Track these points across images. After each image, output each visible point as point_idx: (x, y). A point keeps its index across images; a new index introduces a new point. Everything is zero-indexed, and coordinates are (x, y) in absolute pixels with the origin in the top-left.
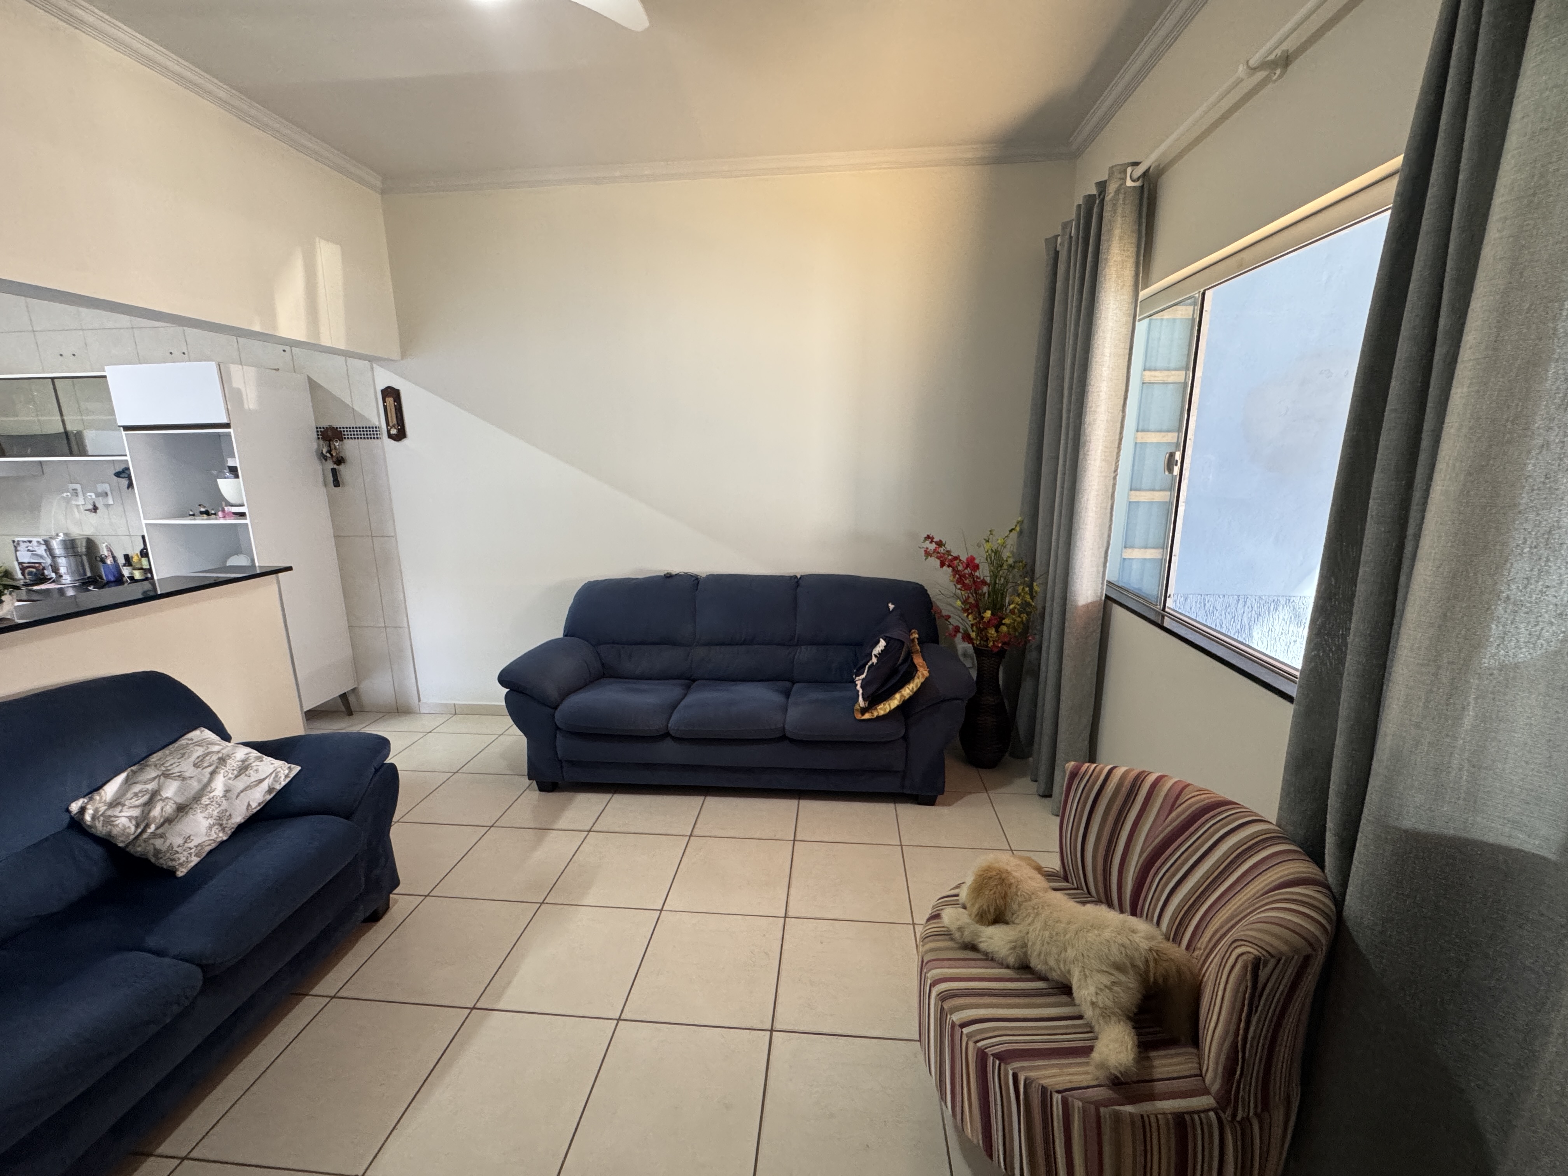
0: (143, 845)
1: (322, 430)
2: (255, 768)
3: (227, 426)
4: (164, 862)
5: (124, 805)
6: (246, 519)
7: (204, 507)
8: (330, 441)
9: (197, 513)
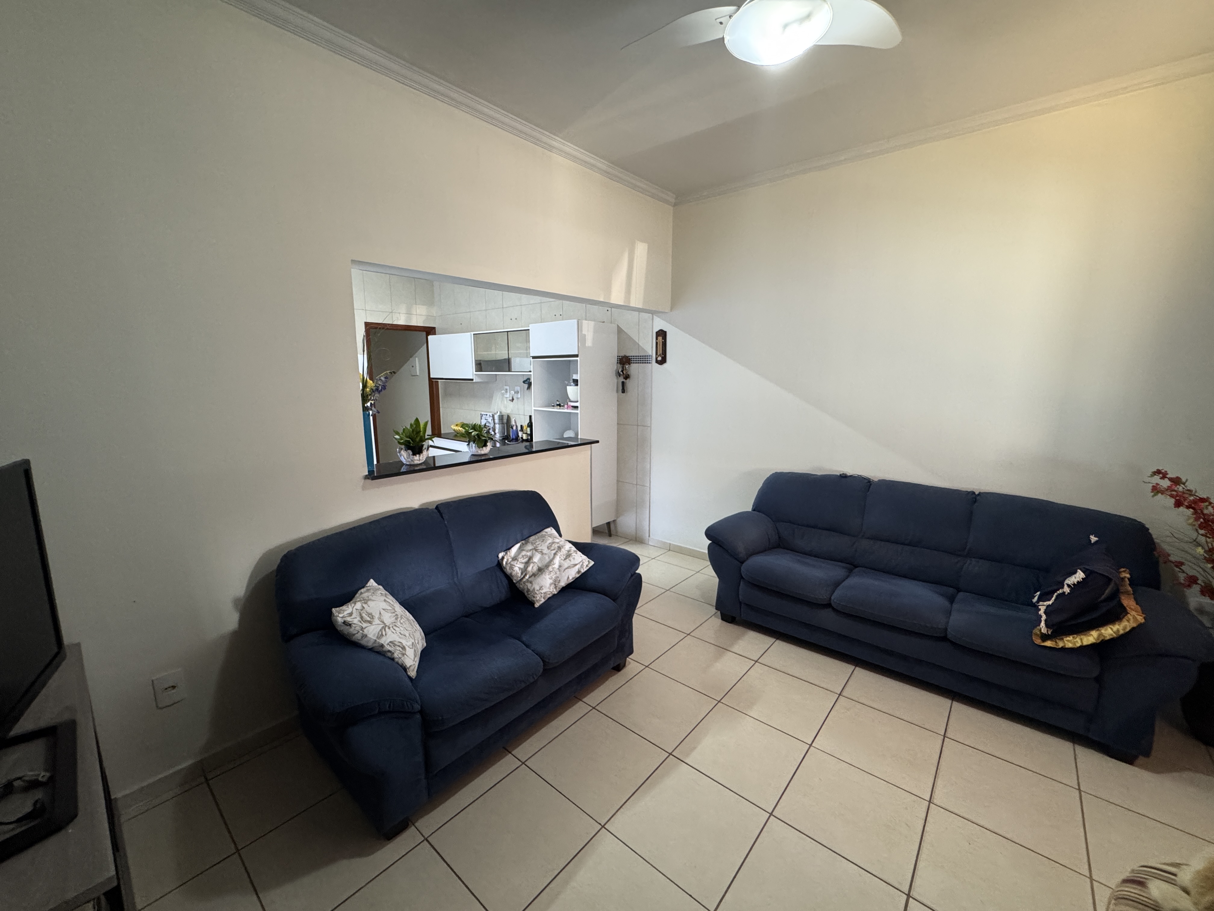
0: (523, 585)
1: (620, 358)
2: (573, 557)
3: (577, 356)
4: (530, 597)
5: (518, 561)
6: (578, 410)
7: (559, 402)
8: (623, 364)
9: (555, 405)
